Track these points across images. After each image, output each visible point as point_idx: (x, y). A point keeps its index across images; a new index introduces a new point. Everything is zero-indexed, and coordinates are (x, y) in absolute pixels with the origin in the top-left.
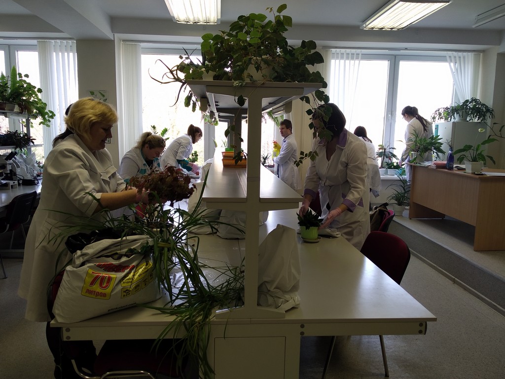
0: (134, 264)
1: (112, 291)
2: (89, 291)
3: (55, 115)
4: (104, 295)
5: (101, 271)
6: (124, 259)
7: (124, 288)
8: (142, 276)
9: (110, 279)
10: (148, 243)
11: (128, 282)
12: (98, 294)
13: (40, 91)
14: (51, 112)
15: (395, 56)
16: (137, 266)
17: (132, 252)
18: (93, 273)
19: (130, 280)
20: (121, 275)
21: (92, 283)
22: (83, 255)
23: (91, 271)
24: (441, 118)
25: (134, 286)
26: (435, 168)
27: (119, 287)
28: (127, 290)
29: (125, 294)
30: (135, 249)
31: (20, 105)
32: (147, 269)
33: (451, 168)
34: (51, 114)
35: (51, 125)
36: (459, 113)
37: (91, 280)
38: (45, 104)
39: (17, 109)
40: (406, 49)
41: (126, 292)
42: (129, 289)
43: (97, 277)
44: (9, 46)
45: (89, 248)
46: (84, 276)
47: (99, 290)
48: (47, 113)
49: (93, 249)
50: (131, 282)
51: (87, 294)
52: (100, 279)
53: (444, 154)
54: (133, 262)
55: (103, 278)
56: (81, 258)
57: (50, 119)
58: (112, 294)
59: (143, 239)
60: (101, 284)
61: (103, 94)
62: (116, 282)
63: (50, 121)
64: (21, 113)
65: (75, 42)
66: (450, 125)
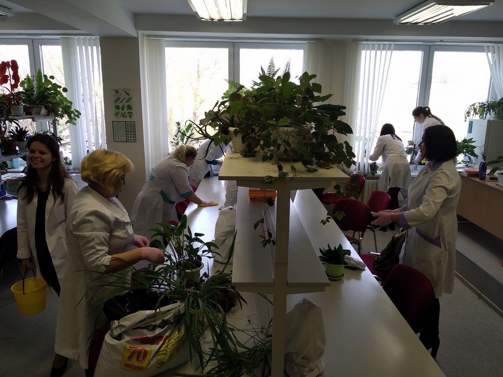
0: (167, 334)
1: (149, 364)
2: (127, 365)
3: (80, 114)
4: (141, 368)
5: (138, 344)
6: (158, 331)
7: (159, 360)
8: (176, 345)
9: (146, 352)
10: (180, 311)
11: (162, 354)
12: (135, 368)
13: (65, 90)
14: (77, 111)
15: (430, 46)
16: (170, 335)
17: (165, 323)
18: (130, 347)
19: (164, 352)
20: (155, 347)
21: (130, 358)
22: (120, 326)
23: (128, 346)
24: (477, 114)
25: (168, 357)
26: (466, 176)
27: (155, 360)
28: (162, 362)
29: (160, 365)
30: (168, 320)
31: (46, 108)
32: (179, 338)
33: (483, 178)
34: (77, 114)
35: (77, 124)
36: (495, 111)
37: (128, 354)
38: (71, 103)
39: (43, 111)
40: (442, 41)
41: (161, 363)
42: (163, 361)
43: (134, 352)
44: (33, 40)
45: (126, 320)
46: (122, 350)
47: (137, 364)
48: (73, 112)
49: (130, 321)
50: (165, 354)
51: (125, 368)
52: (136, 354)
53: (477, 158)
54: (166, 333)
55: (140, 352)
56: (118, 329)
57: (76, 118)
58: (149, 366)
59: (175, 308)
60: (138, 359)
61: (128, 92)
62: (152, 355)
63: (75, 120)
64: (48, 115)
65: (98, 37)
66: (485, 123)
